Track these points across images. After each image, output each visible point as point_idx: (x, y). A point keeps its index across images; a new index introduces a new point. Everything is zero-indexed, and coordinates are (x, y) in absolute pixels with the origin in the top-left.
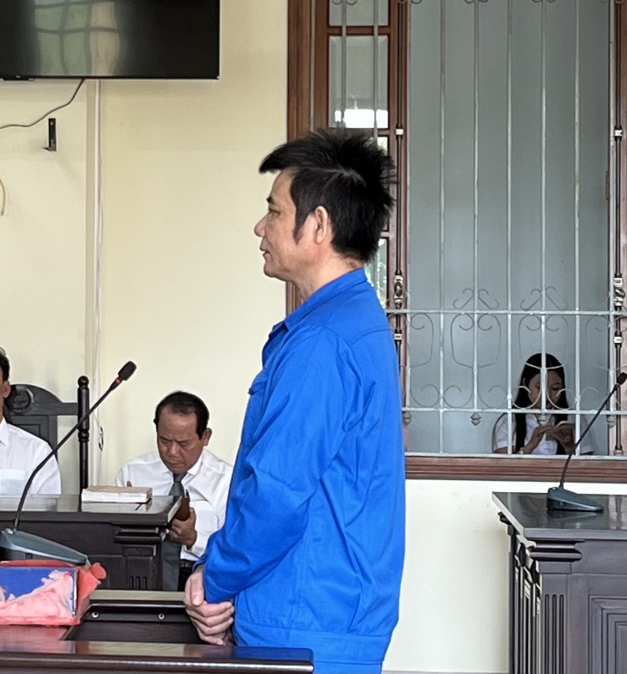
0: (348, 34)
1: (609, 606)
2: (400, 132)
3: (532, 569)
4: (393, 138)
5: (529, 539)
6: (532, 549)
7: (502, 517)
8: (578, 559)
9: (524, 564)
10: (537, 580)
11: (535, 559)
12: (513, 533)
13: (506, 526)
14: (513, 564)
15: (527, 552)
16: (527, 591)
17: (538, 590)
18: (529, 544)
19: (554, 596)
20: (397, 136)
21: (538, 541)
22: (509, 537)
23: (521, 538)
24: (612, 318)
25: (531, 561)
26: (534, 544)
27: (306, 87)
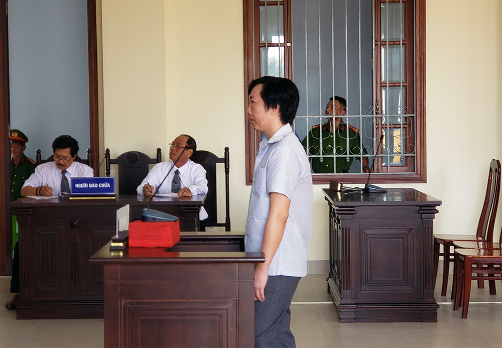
0: (267, 5)
1: (367, 232)
2: (289, 44)
3: (338, 219)
4: (286, 47)
5: (336, 206)
6: (337, 210)
7: (326, 198)
8: (355, 214)
9: (334, 216)
10: (339, 222)
11: (338, 214)
12: (330, 204)
13: (327, 201)
14: (331, 217)
15: (335, 211)
16: (336, 227)
17: (339, 226)
18: (336, 208)
19: (346, 228)
20: (288, 47)
21: (339, 207)
22: (329, 206)
23: (333, 206)
24: (374, 118)
25: (337, 215)
26: (338, 208)
27: (251, 27)
